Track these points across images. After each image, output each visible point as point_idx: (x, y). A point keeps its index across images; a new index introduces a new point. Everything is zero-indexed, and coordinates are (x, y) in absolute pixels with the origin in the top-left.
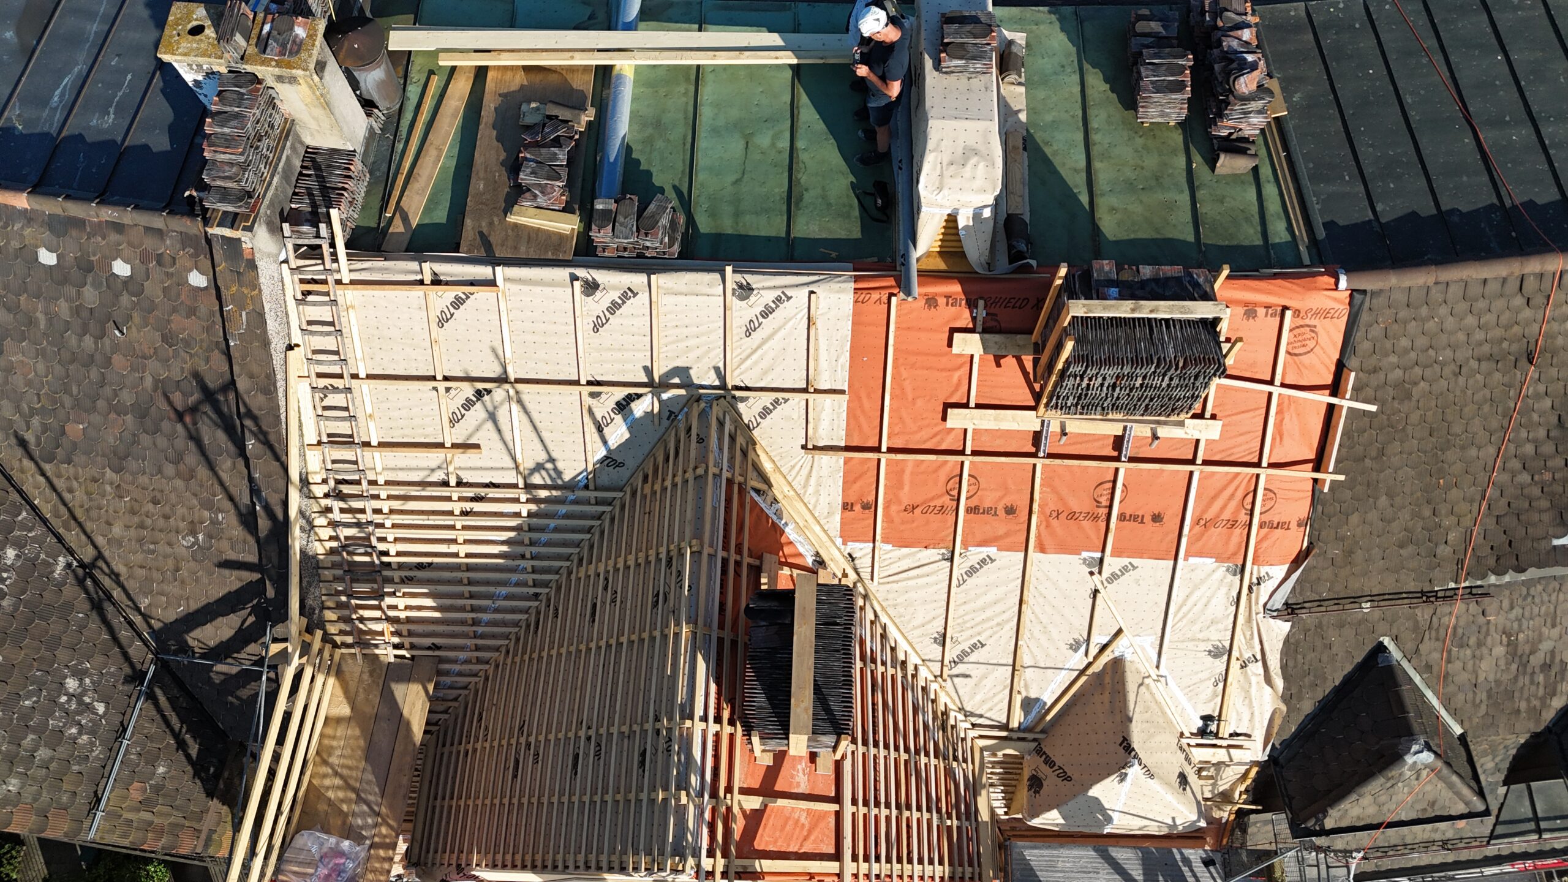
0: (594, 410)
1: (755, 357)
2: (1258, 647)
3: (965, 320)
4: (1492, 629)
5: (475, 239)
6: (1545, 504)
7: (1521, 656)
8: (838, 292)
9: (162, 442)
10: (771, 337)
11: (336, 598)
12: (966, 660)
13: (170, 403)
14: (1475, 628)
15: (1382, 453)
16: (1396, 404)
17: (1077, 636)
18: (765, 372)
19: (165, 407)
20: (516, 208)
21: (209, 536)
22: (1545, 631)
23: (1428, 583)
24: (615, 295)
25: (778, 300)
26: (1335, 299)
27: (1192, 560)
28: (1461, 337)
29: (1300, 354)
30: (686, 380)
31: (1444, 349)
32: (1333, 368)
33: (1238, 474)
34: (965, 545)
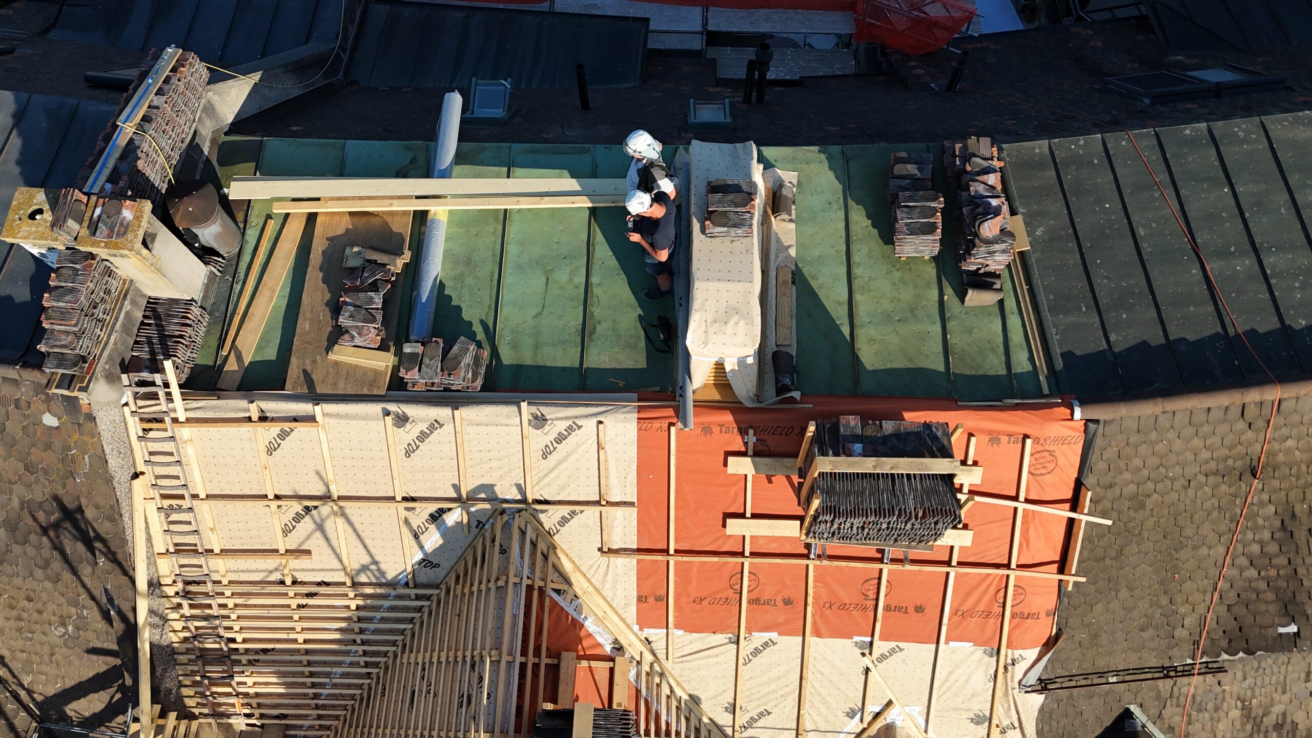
0: (410, 520)
1: (552, 476)
2: (1015, 717)
3: (739, 446)
4: (1228, 696)
5: (299, 377)
6: (1270, 596)
7: (1255, 718)
8: (623, 421)
9: (30, 551)
10: (565, 459)
11: (192, 678)
12: (754, 725)
13: (35, 519)
14: (1212, 696)
15: (1121, 552)
16: (1132, 513)
17: (852, 706)
18: (562, 488)
19: (30, 521)
20: (336, 347)
21: (78, 628)
22: (1277, 697)
23: (1168, 660)
24: (423, 427)
25: (570, 429)
26: (1071, 428)
27: (952, 644)
28: (1189, 456)
29: (1042, 475)
30: (491, 496)
31: (1174, 467)
32: (1072, 485)
33: (989, 575)
34: (749, 630)
